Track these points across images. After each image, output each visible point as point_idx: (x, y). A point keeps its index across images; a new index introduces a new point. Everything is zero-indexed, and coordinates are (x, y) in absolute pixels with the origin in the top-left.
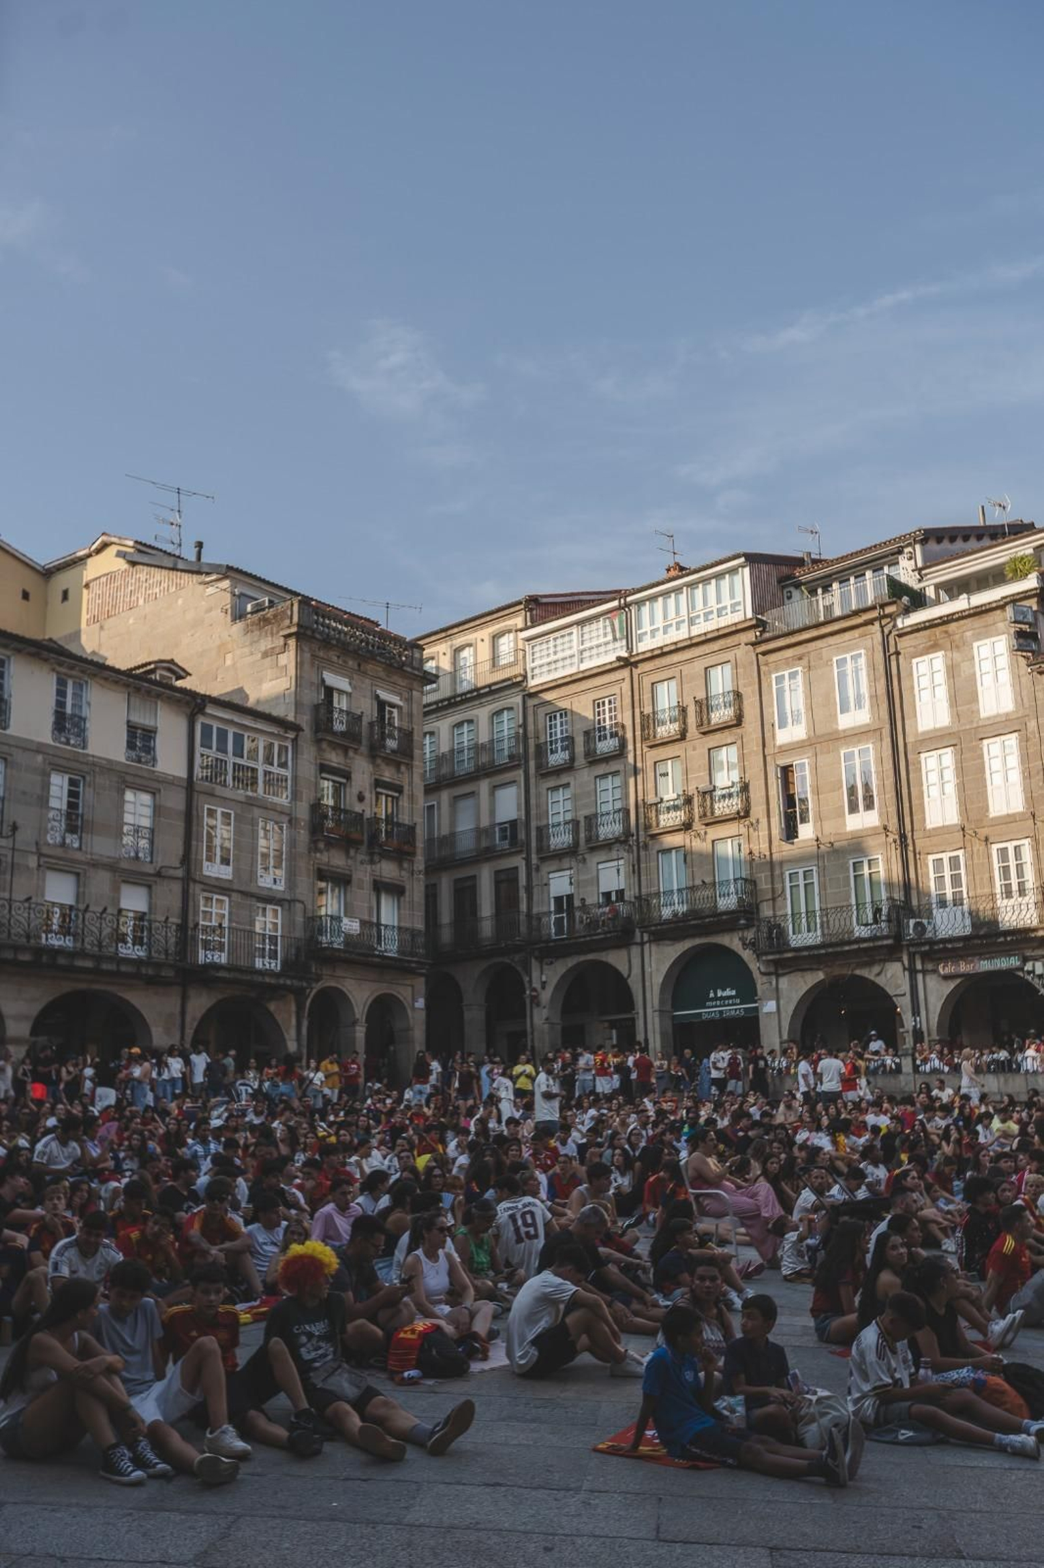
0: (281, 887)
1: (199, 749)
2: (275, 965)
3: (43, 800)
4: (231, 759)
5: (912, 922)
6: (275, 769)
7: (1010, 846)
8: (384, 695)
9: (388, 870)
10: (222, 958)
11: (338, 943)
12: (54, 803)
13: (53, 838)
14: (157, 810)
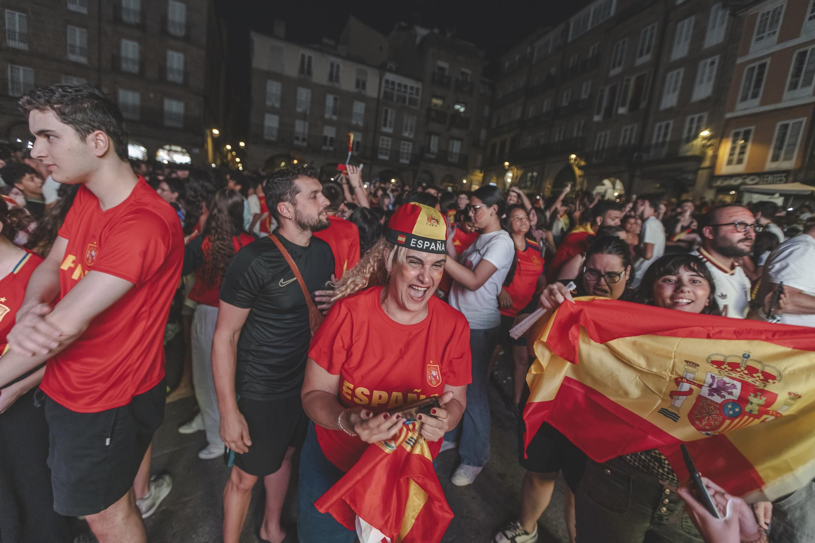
0: (412, 136)
1: (383, 89)
2: (407, 162)
3: (323, 104)
4: (396, 93)
5: (636, 154)
6: (414, 96)
7: (696, 116)
8: (464, 70)
9: (456, 132)
10: (386, 158)
11: (434, 157)
12: (327, 104)
13: (327, 116)
14: (367, 109)
